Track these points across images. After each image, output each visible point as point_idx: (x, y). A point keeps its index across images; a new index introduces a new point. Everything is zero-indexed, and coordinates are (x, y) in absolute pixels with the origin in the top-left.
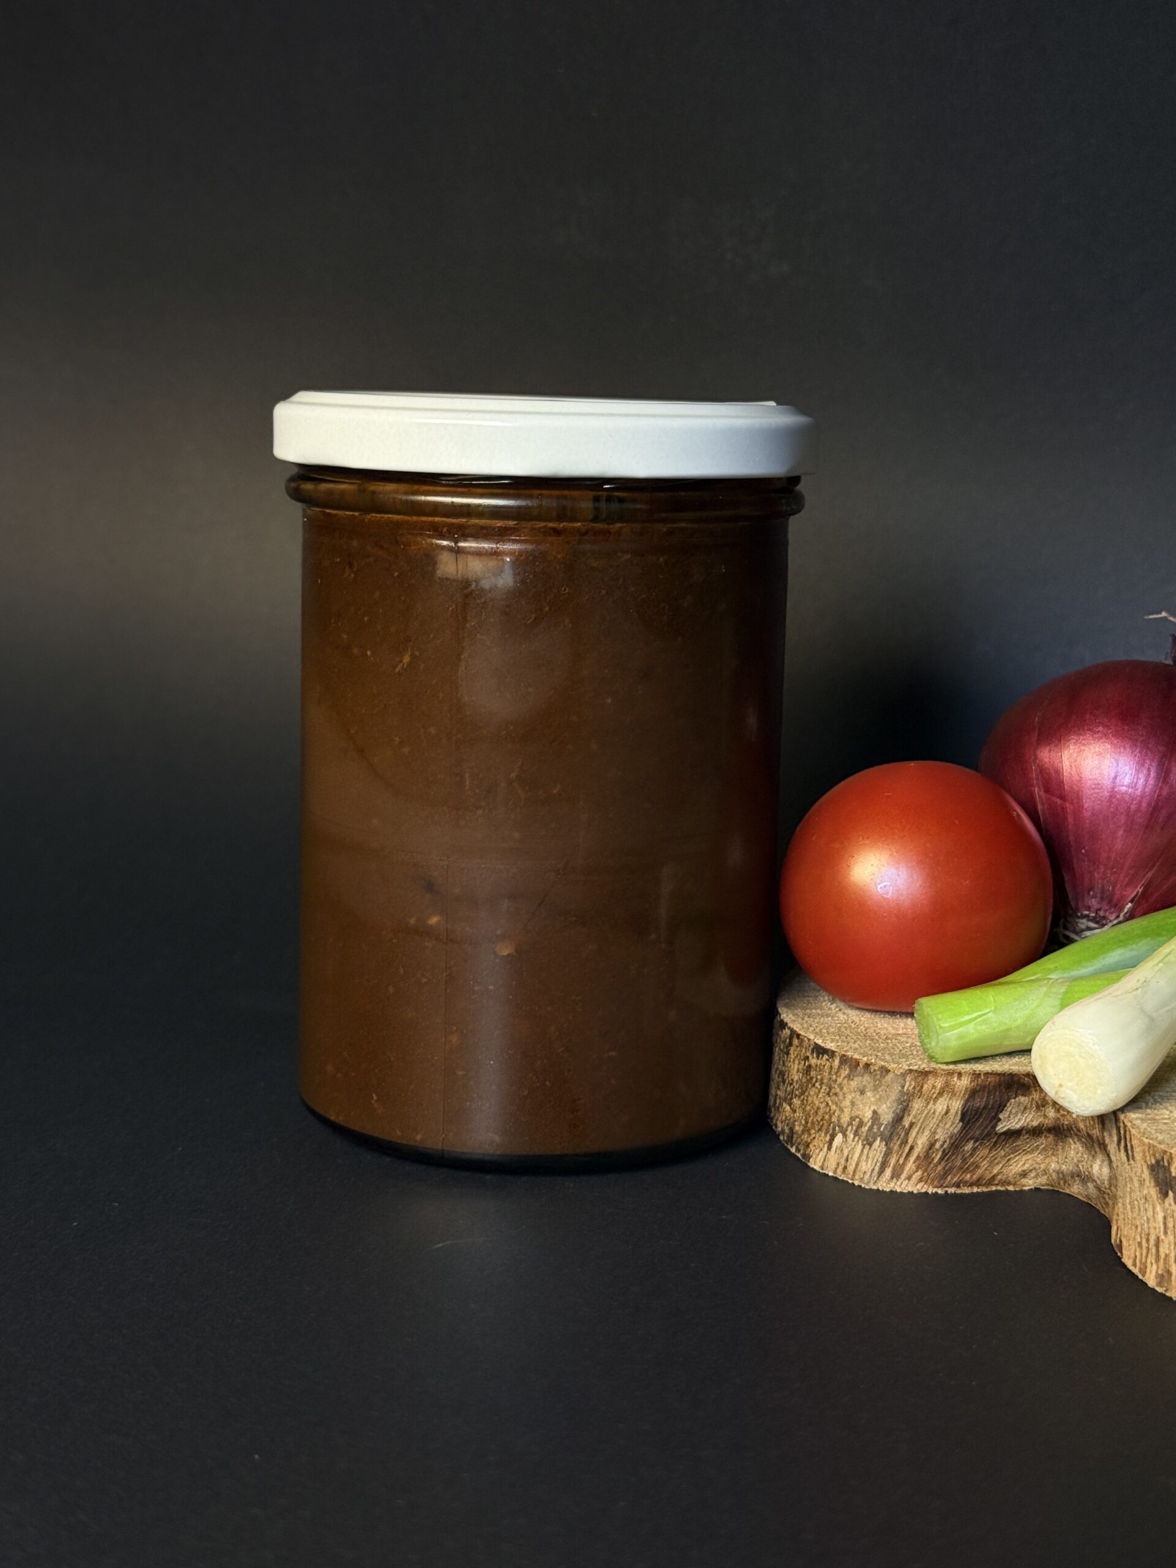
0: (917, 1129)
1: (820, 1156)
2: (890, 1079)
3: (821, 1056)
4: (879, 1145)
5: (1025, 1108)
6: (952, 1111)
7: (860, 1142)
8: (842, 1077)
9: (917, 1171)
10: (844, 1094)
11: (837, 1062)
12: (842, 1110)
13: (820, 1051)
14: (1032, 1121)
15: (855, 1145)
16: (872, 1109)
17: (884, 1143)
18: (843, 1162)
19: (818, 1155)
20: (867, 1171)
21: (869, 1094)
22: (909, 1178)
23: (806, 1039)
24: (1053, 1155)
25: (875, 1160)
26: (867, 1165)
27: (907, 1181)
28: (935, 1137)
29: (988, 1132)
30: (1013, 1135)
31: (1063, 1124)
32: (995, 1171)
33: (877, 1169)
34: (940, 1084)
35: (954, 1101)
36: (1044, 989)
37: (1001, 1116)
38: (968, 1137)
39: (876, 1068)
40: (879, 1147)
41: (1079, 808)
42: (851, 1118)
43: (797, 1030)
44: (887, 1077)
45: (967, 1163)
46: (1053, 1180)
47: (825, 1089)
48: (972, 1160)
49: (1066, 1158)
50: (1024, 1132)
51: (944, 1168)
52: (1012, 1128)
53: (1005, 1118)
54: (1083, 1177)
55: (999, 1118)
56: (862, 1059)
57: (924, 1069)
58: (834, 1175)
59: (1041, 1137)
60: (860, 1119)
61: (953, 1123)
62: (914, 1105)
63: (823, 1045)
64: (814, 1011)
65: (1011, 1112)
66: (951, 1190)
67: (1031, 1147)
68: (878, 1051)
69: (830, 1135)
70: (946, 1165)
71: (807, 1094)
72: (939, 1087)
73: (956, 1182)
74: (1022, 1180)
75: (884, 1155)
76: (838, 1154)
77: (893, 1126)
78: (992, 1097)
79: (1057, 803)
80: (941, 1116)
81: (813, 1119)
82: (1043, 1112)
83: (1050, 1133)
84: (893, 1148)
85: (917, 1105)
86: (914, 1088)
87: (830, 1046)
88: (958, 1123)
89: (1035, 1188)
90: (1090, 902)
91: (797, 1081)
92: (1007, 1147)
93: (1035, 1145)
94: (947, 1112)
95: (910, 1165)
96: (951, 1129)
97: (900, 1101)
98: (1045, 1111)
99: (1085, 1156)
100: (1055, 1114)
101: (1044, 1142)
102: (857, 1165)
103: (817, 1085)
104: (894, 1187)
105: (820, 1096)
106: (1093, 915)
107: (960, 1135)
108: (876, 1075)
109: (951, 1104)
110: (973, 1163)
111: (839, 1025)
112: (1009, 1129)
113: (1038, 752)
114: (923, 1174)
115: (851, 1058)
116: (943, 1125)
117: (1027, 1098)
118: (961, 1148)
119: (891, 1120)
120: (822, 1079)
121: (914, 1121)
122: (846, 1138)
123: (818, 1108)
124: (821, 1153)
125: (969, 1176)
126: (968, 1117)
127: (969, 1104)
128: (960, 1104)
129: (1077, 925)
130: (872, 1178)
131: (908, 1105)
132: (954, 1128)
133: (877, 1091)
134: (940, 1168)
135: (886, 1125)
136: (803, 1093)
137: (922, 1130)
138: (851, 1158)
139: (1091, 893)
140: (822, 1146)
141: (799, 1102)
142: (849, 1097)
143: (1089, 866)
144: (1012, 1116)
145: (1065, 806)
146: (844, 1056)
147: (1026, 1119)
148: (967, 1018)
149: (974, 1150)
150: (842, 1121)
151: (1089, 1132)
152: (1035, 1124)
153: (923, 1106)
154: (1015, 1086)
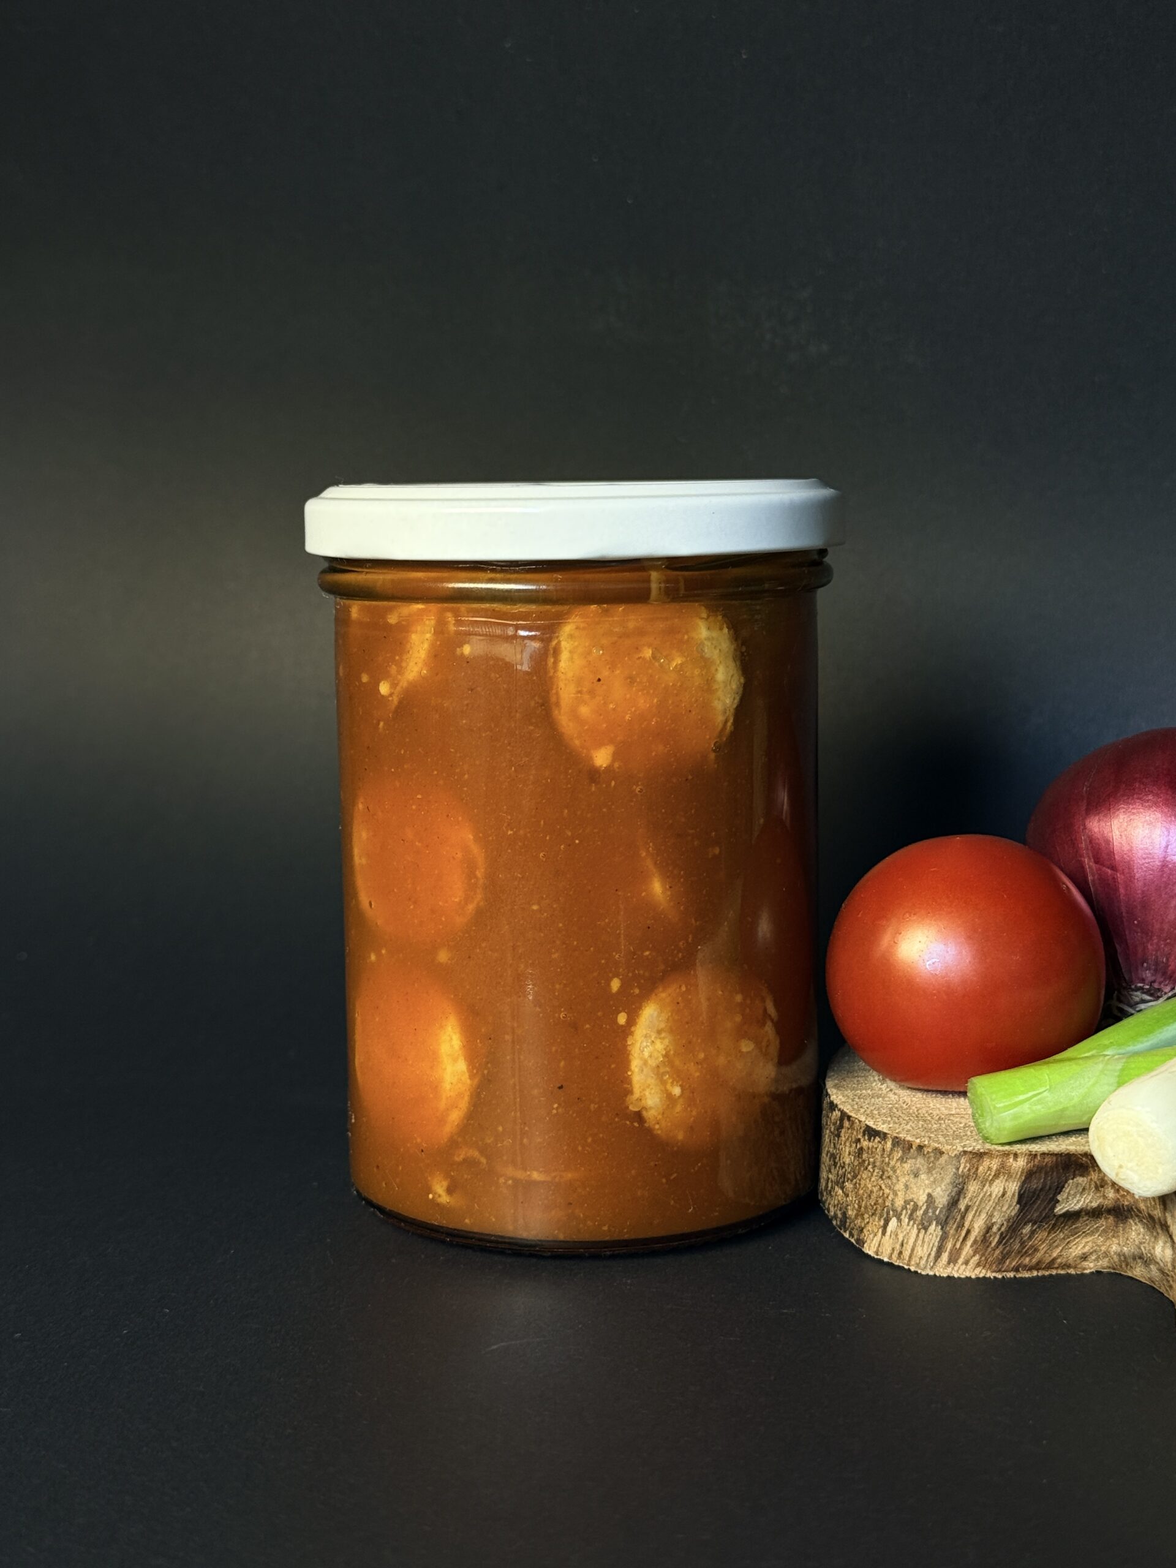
0: (974, 1212)
1: (874, 1241)
2: (944, 1162)
3: (872, 1138)
4: (934, 1230)
5: (1084, 1189)
6: (1009, 1194)
7: (915, 1226)
8: (895, 1159)
9: (974, 1256)
10: (897, 1177)
11: (889, 1144)
12: (896, 1194)
13: (871, 1133)
14: (1091, 1202)
15: (910, 1229)
16: (927, 1192)
17: (940, 1227)
18: (898, 1247)
19: (872, 1240)
20: (922, 1256)
21: (923, 1176)
22: (966, 1263)
23: (857, 1121)
24: (1113, 1236)
25: (931, 1245)
26: (922, 1250)
27: (964, 1266)
28: (992, 1220)
29: (1046, 1214)
30: (1072, 1216)
31: (1123, 1205)
32: (1055, 1255)
33: (933, 1254)
34: (996, 1165)
35: (1011, 1183)
36: (1100, 1066)
37: (1059, 1198)
38: (1026, 1219)
39: (930, 1150)
40: (935, 1231)
41: (1131, 878)
42: (905, 1202)
43: (848, 1111)
44: (941, 1159)
45: (1026, 1246)
46: (1115, 1263)
47: (878, 1173)
48: (1030, 1243)
49: (1127, 1239)
50: (1083, 1213)
51: (1002, 1253)
52: (1070, 1210)
53: (1063, 1199)
54: (1145, 1259)
55: (1057, 1199)
56: (914, 1141)
57: (979, 1150)
58: (890, 1261)
59: (1101, 1219)
60: (915, 1202)
61: (1010, 1206)
62: (970, 1187)
63: (874, 1127)
64: (864, 1091)
65: (1069, 1193)
66: (1011, 1275)
67: (1091, 1229)
68: (932, 1133)
69: (885, 1219)
70: (1004, 1249)
71: (859, 1177)
72: (995, 1168)
73: (1014, 1266)
74: (1083, 1263)
75: (940, 1240)
76: (893, 1240)
77: (949, 1209)
78: (1049, 1178)
79: (1108, 872)
80: (997, 1198)
81: (866, 1203)
82: (1102, 1193)
83: (1110, 1214)
84: (949, 1232)
85: (972, 1187)
86: (969, 1170)
87: (882, 1127)
88: (1016, 1205)
89: (1097, 1271)
90: (1144, 973)
91: (849, 1165)
92: (1066, 1230)
93: (1095, 1227)
94: (1003, 1195)
95: (967, 1249)
96: (1008, 1212)
97: (955, 1184)
98: (1104, 1192)
99: (1147, 1237)
100: (1114, 1195)
101: (1104, 1223)
102: (913, 1250)
103: (870, 1168)
104: (951, 1273)
105: (873, 1179)
106: (1147, 987)
107: (1017, 1217)
108: (929, 1158)
109: (1008, 1186)
110: (1032, 1246)
111: (890, 1106)
112: (1068, 1211)
113: (1087, 823)
114: (981, 1258)
115: (904, 1140)
116: (999, 1208)
117: (1085, 1179)
118: (1019, 1230)
119: (947, 1203)
120: (874, 1162)
121: (970, 1204)
122: (900, 1222)
123: (872, 1192)
124: (875, 1238)
125: (1028, 1259)
126: (1025, 1199)
127: (1026, 1186)
128: (1016, 1186)
129: (1132, 998)
130: (929, 1263)
131: (963, 1187)
132: (1012, 1210)
133: (932, 1174)
134: (997, 1252)
135: (942, 1208)
136: (855, 1177)
137: (978, 1213)
138: (907, 1243)
139: (1145, 965)
140: (876, 1231)
141: (852, 1186)
142: (903, 1180)
143: (1142, 938)
144: (1070, 1198)
145: (1116, 877)
146: (897, 1138)
147: (1085, 1200)
148: (1022, 1097)
149: (1033, 1232)
150: (896, 1205)
151: (1150, 1212)
152: (1094, 1205)
153: (979, 1188)
154: (1073, 1166)
